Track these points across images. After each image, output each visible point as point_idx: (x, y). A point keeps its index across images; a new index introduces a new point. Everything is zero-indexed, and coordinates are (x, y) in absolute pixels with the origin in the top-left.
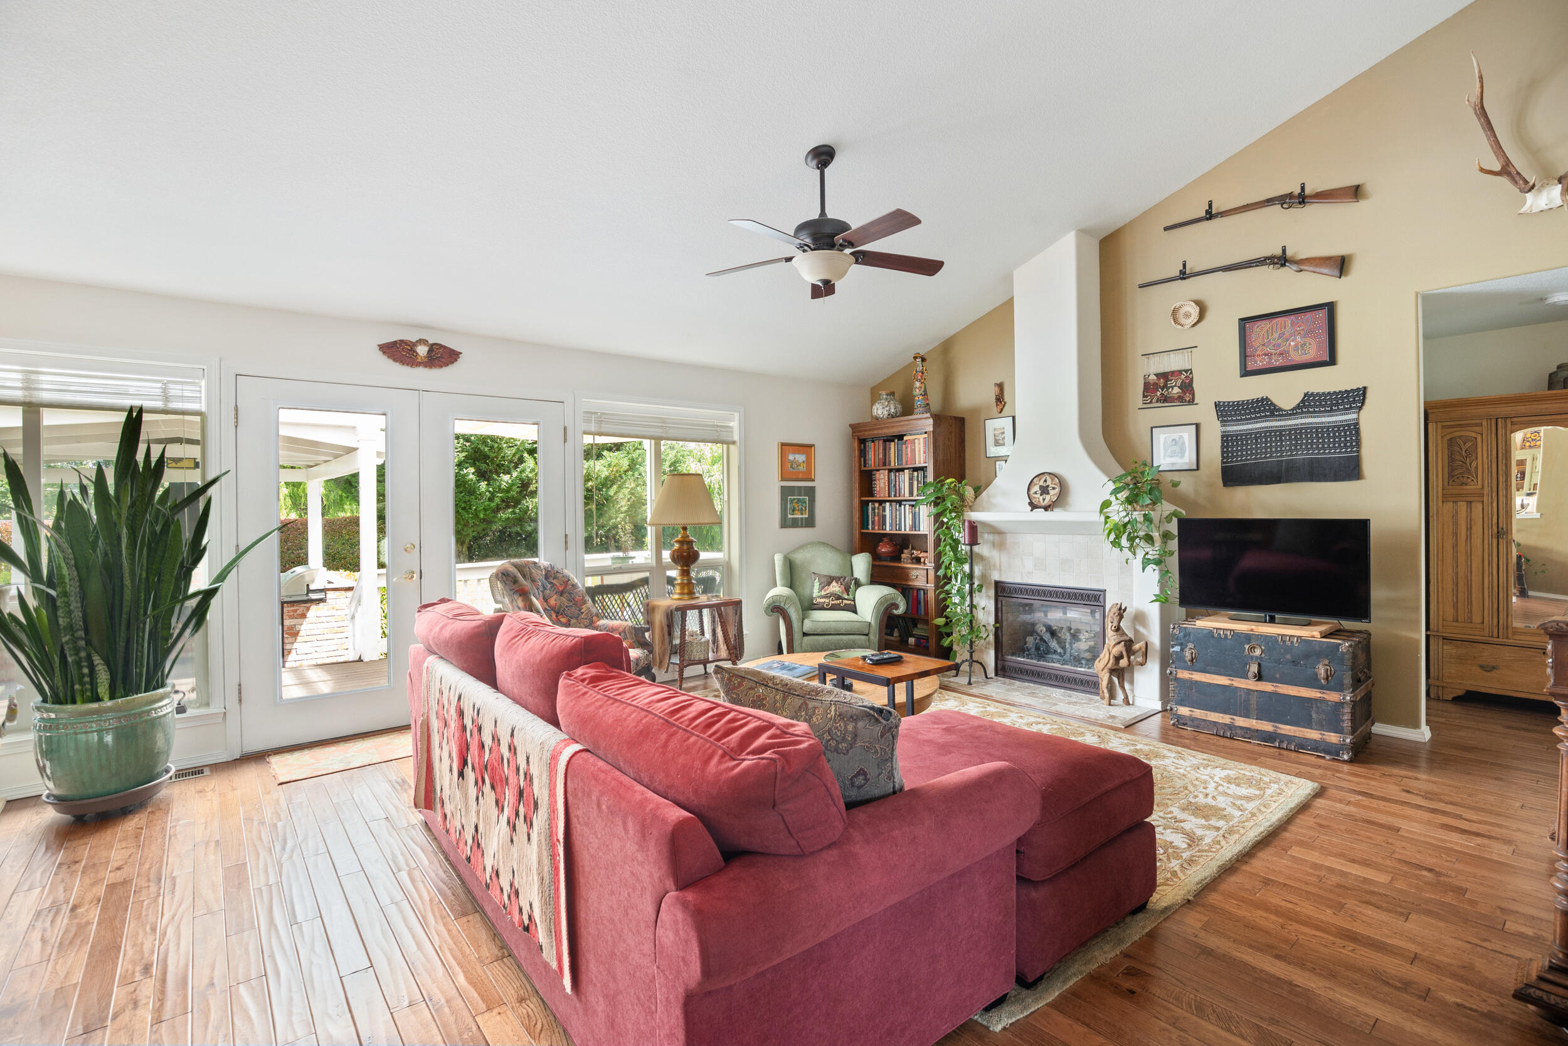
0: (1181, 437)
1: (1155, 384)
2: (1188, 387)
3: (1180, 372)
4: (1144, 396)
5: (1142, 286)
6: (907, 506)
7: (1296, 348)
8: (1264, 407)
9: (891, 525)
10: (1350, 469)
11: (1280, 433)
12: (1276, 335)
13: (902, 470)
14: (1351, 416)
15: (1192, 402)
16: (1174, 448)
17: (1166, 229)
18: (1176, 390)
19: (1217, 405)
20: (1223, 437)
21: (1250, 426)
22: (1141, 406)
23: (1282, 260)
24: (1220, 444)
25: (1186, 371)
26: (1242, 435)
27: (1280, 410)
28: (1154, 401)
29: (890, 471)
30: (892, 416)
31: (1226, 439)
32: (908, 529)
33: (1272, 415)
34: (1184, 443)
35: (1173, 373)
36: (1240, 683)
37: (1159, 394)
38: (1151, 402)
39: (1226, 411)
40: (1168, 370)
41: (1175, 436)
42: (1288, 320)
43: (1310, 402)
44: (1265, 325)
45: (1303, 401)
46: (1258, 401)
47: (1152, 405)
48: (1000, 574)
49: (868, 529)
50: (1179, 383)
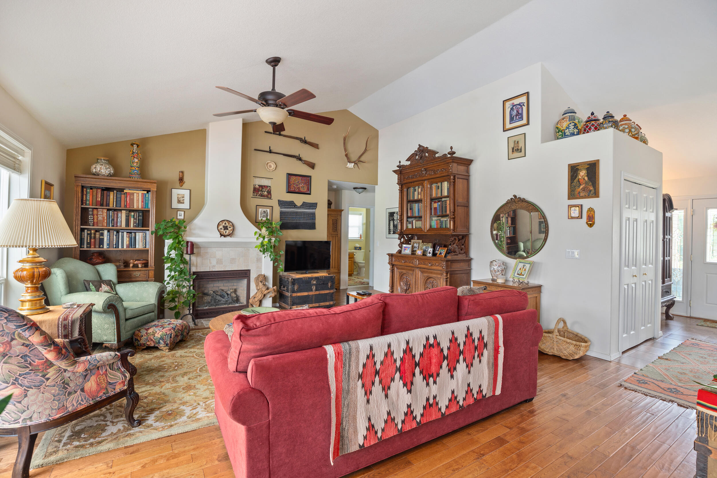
0: (267, 210)
1: (258, 189)
2: (269, 192)
3: (267, 187)
4: (253, 193)
5: (256, 150)
6: (125, 233)
7: (302, 187)
8: (291, 204)
9: (109, 245)
10: (312, 226)
11: (297, 213)
12: (297, 182)
13: (121, 210)
14: (314, 211)
15: (270, 198)
16: (264, 214)
17: (266, 132)
18: (266, 193)
19: (279, 201)
20: (280, 212)
21: (288, 210)
22: (252, 196)
23: (299, 159)
24: (279, 215)
25: (269, 187)
26: (286, 212)
27: (297, 206)
28: (258, 195)
29: (109, 210)
30: (110, 175)
31: (282, 213)
32: (125, 247)
33: (295, 207)
34: (268, 213)
35: (265, 186)
36: (311, 293)
37: (260, 193)
38: (256, 196)
39: (282, 203)
40: (263, 184)
41: (265, 210)
42: (300, 178)
43: (305, 205)
44: (294, 177)
45: (303, 204)
46: (291, 202)
47: (256, 197)
48: (197, 268)
49: (84, 248)
50: (267, 190)
